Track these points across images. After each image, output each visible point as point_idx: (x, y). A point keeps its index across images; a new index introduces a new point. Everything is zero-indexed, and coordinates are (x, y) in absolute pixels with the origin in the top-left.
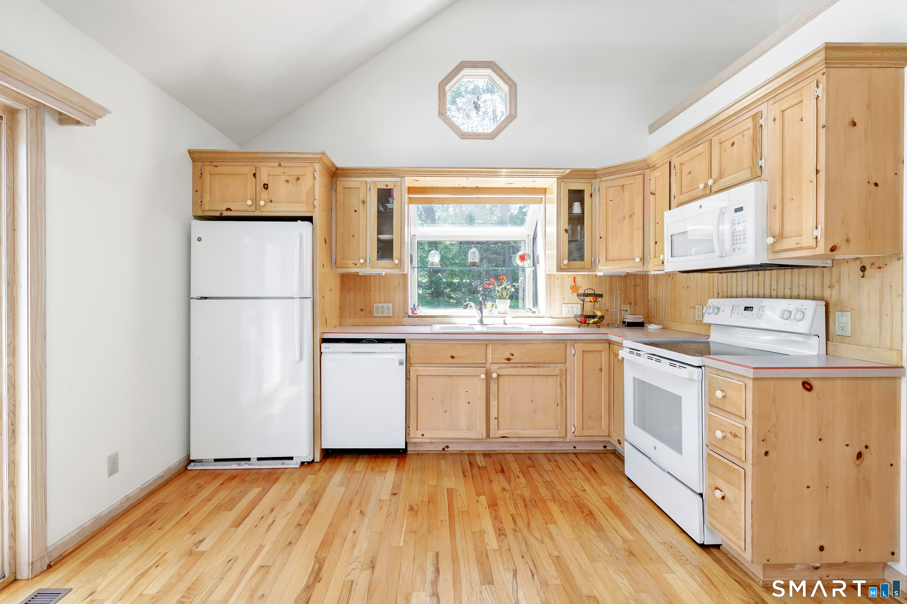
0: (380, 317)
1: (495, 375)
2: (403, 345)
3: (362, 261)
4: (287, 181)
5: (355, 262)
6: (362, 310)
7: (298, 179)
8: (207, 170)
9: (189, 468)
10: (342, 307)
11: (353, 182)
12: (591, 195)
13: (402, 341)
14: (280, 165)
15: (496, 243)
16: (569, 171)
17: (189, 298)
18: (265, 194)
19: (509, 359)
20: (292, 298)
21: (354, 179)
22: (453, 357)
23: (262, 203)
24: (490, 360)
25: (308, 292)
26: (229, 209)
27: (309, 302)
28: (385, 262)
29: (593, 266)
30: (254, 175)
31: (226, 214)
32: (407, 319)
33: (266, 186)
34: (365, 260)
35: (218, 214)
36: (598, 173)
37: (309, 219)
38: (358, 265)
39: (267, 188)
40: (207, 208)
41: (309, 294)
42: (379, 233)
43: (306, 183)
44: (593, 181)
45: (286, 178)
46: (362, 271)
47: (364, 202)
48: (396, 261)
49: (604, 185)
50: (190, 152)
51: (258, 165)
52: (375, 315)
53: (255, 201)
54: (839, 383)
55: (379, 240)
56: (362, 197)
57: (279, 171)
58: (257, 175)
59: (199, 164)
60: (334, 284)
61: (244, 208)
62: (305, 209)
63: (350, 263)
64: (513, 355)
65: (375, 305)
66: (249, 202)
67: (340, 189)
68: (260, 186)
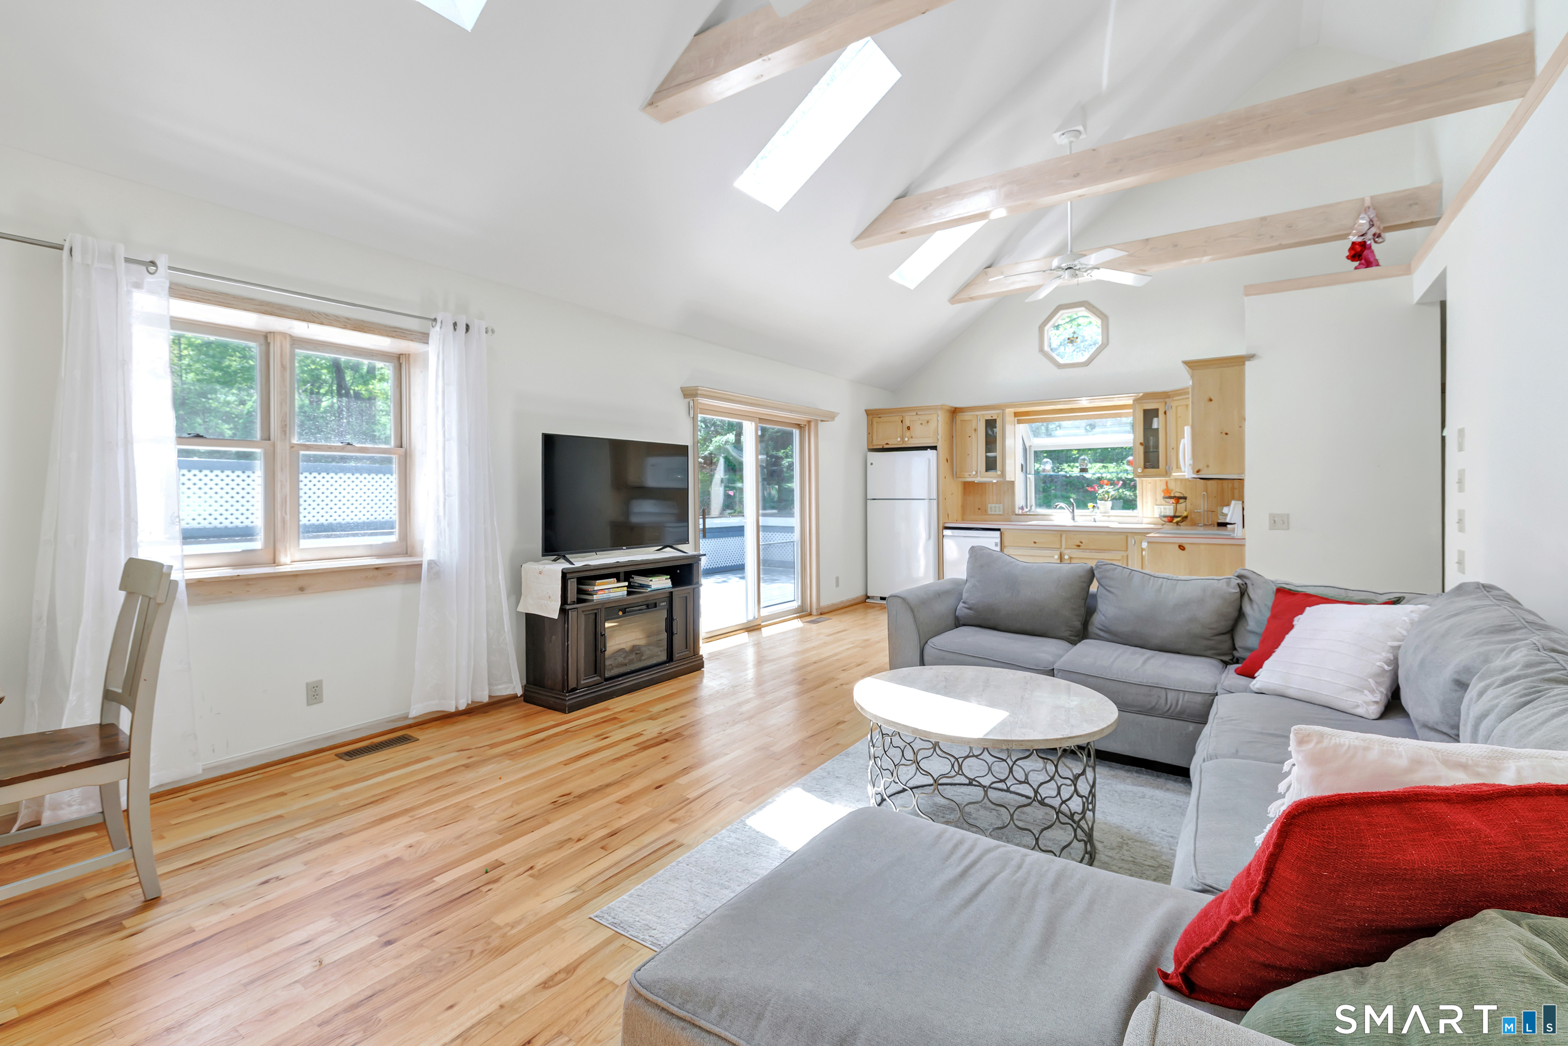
0: (993, 515)
1: (1066, 557)
2: (998, 533)
3: (974, 473)
4: (921, 424)
5: (970, 474)
6: (979, 509)
7: (928, 422)
8: (875, 420)
9: (867, 601)
10: (964, 507)
11: (967, 416)
12: (1165, 413)
13: (999, 530)
14: (917, 414)
15: (1114, 449)
16: (1141, 394)
17: (866, 499)
18: (908, 433)
19: (1079, 546)
20: (924, 499)
21: (968, 413)
22: (1035, 543)
23: (906, 439)
24: (1064, 546)
25: (934, 496)
26: (887, 444)
27: (935, 502)
28: (991, 473)
29: (1167, 473)
30: (902, 421)
31: (886, 446)
32: (1014, 517)
33: (909, 428)
34: (977, 472)
35: (881, 447)
36: (1169, 393)
37: (934, 448)
38: (972, 476)
39: (909, 429)
40: (875, 443)
41: (935, 496)
42: (986, 453)
43: (933, 424)
44: (1167, 400)
45: (921, 422)
46: (977, 480)
47: (975, 430)
48: (999, 473)
49: (1174, 404)
50: (866, 411)
51: (904, 414)
52: (989, 513)
53: (902, 438)
54: (1202, 547)
55: (987, 457)
56: (974, 427)
57: (916, 418)
58: (903, 421)
59: (870, 417)
60: (955, 490)
61: (896, 443)
62: (932, 441)
63: (966, 474)
64: (1082, 543)
65: (989, 505)
66: (899, 439)
67: (958, 421)
68: (905, 428)
